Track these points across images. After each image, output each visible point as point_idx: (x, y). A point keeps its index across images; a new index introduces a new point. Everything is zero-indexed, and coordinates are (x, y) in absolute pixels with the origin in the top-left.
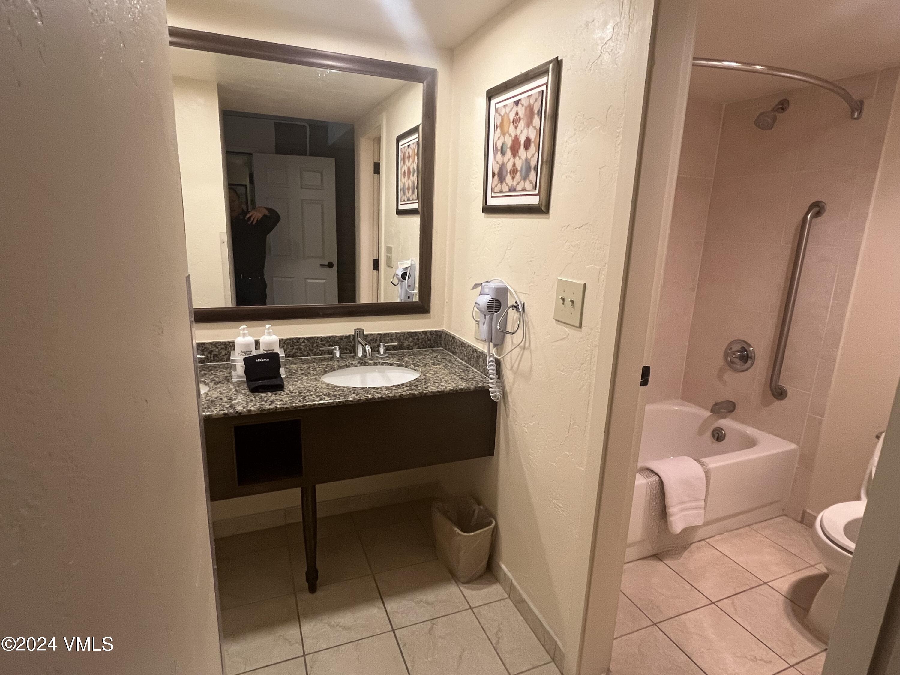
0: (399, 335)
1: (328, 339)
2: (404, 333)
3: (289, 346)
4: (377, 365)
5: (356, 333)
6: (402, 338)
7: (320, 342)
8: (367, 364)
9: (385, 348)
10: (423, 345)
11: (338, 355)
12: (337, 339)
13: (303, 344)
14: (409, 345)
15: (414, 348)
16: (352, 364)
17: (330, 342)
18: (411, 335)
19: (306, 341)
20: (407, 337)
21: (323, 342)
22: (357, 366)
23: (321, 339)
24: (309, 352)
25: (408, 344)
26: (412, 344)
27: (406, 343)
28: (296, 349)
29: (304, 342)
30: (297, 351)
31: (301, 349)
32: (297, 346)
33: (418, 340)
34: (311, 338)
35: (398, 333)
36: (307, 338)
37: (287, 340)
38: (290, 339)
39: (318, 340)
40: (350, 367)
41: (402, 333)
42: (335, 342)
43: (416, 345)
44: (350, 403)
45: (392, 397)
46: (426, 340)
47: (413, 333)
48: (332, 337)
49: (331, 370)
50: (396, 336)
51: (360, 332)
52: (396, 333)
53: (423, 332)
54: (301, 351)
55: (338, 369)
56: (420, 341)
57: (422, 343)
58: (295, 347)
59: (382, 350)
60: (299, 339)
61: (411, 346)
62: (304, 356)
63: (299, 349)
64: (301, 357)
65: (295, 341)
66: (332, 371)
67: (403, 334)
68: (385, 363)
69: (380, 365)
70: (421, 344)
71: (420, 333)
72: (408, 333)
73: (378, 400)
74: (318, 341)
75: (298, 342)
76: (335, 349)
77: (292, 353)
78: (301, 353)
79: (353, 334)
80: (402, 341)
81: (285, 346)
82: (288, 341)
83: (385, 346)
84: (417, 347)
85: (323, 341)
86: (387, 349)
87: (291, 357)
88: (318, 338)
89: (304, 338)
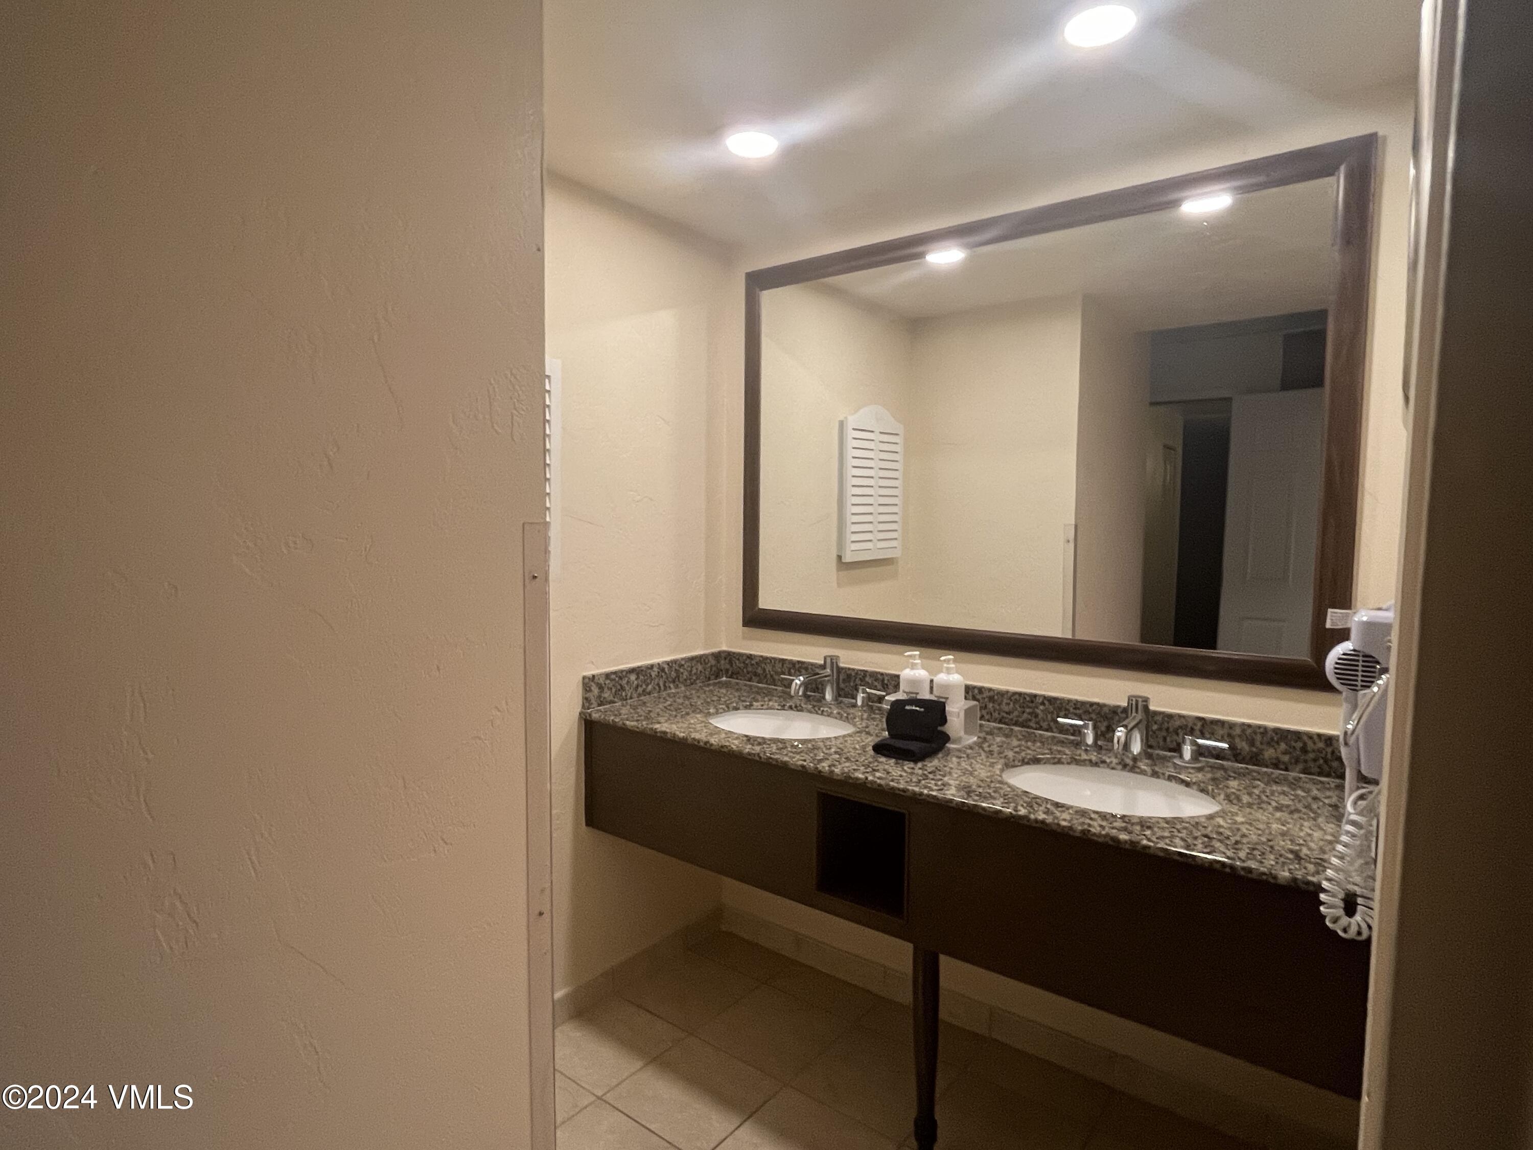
0: (1249, 731)
1: (1088, 706)
2: (1265, 728)
3: (1017, 706)
4: (1158, 777)
5: (1131, 702)
6: (1258, 738)
7: (1071, 710)
8: (1138, 770)
9: (1194, 748)
10: (1319, 767)
11: (1090, 740)
12: (1106, 710)
13: (1042, 707)
14: (1277, 758)
15: (1290, 767)
16: (1104, 762)
17: (1090, 713)
18: (1283, 735)
19: (1046, 702)
20: (1272, 739)
21: (1078, 711)
22: (1113, 768)
23: (1075, 704)
24: (1052, 724)
25: (1274, 756)
26: (1286, 758)
27: (1269, 753)
28: (1029, 713)
29: (1043, 704)
30: (1029, 717)
31: (1036, 716)
32: (1030, 707)
33: (1304, 750)
34: (1056, 699)
35: (1249, 726)
36: (1049, 697)
37: (1015, 693)
38: (1020, 694)
39: (1068, 704)
40: (1099, 766)
41: (1259, 727)
42: (1101, 716)
43: (1297, 761)
44: (980, 811)
45: (1064, 827)
46: (1329, 756)
47: (1288, 731)
48: (1098, 704)
49: (1052, 761)
50: (1243, 731)
51: (1139, 704)
52: (1243, 724)
53: (1319, 736)
54: (1037, 720)
55: (1068, 763)
56: (1311, 756)
57: (1315, 760)
58: (1028, 710)
59: (1187, 751)
60: (1035, 696)
61: (1284, 763)
62: (1041, 728)
63: (1034, 715)
64: (1036, 729)
65: (1028, 699)
66: (1054, 763)
67: (1262, 730)
68: (1175, 778)
69: (1164, 779)
70: (1312, 764)
71: (1310, 736)
72: (1277, 731)
73: (1034, 825)
74: (1067, 707)
75: (1032, 702)
76: (1085, 726)
77: (1020, 720)
78: (1037, 723)
79: (1126, 705)
80: (1258, 744)
81: (1012, 703)
82: (1017, 697)
83: (1199, 746)
84: (1300, 766)
85: (1079, 709)
86: (1200, 752)
87: (1019, 726)
88: (1069, 701)
89: (1045, 697)
